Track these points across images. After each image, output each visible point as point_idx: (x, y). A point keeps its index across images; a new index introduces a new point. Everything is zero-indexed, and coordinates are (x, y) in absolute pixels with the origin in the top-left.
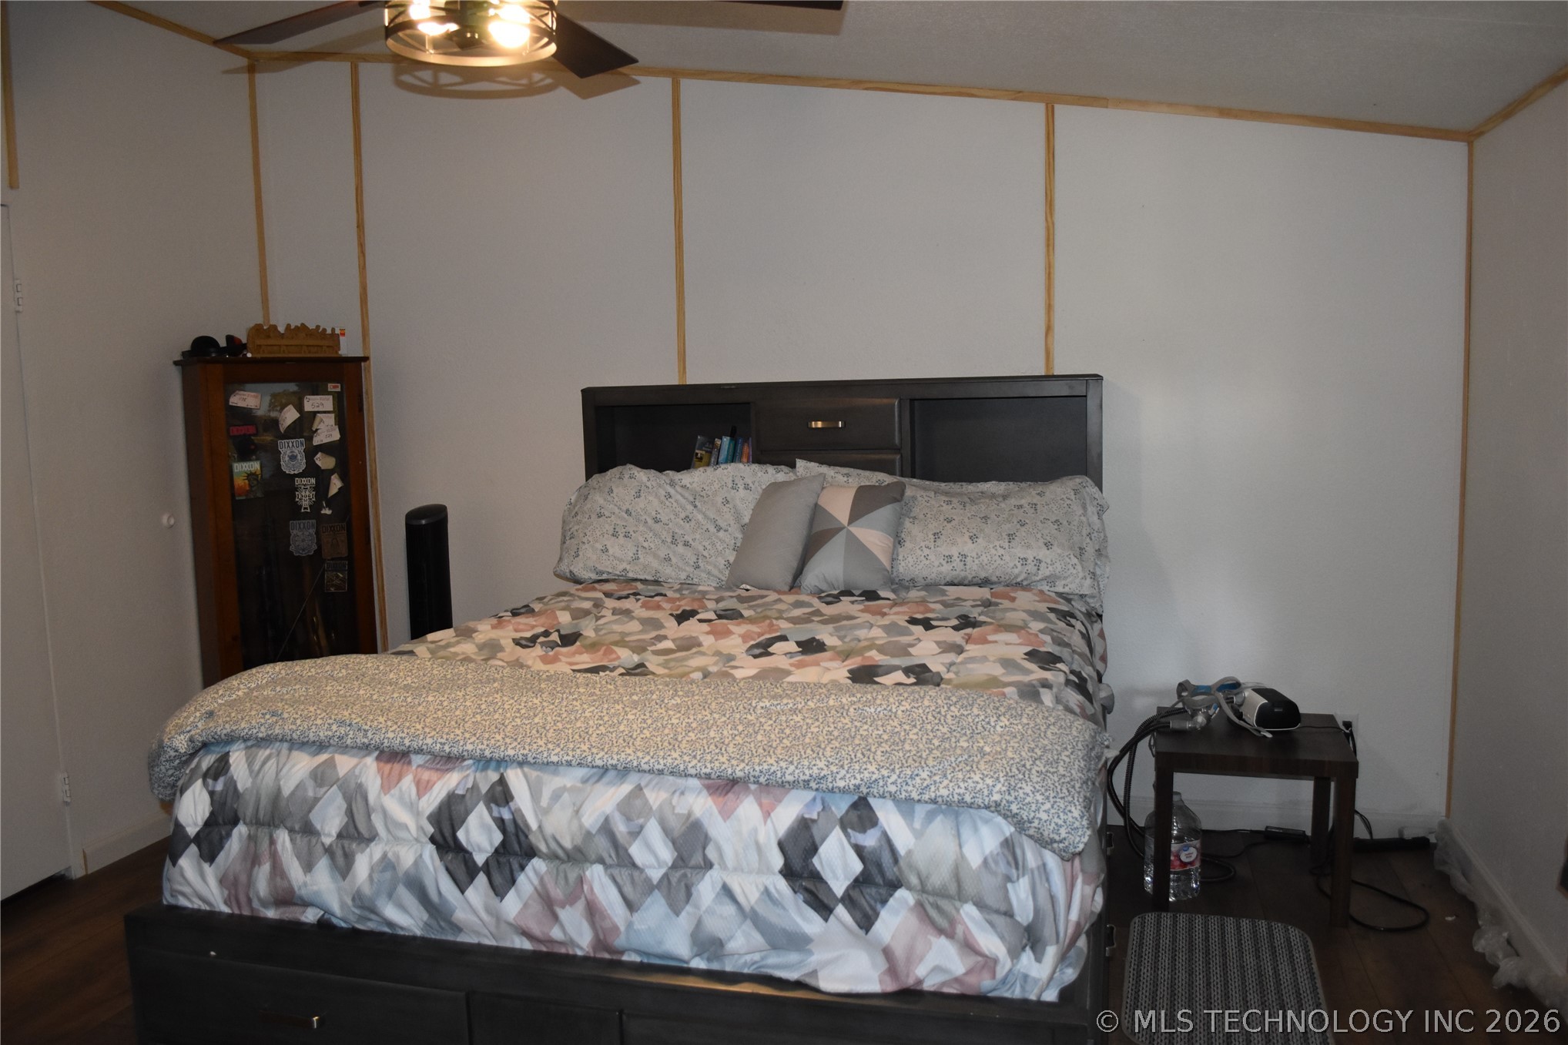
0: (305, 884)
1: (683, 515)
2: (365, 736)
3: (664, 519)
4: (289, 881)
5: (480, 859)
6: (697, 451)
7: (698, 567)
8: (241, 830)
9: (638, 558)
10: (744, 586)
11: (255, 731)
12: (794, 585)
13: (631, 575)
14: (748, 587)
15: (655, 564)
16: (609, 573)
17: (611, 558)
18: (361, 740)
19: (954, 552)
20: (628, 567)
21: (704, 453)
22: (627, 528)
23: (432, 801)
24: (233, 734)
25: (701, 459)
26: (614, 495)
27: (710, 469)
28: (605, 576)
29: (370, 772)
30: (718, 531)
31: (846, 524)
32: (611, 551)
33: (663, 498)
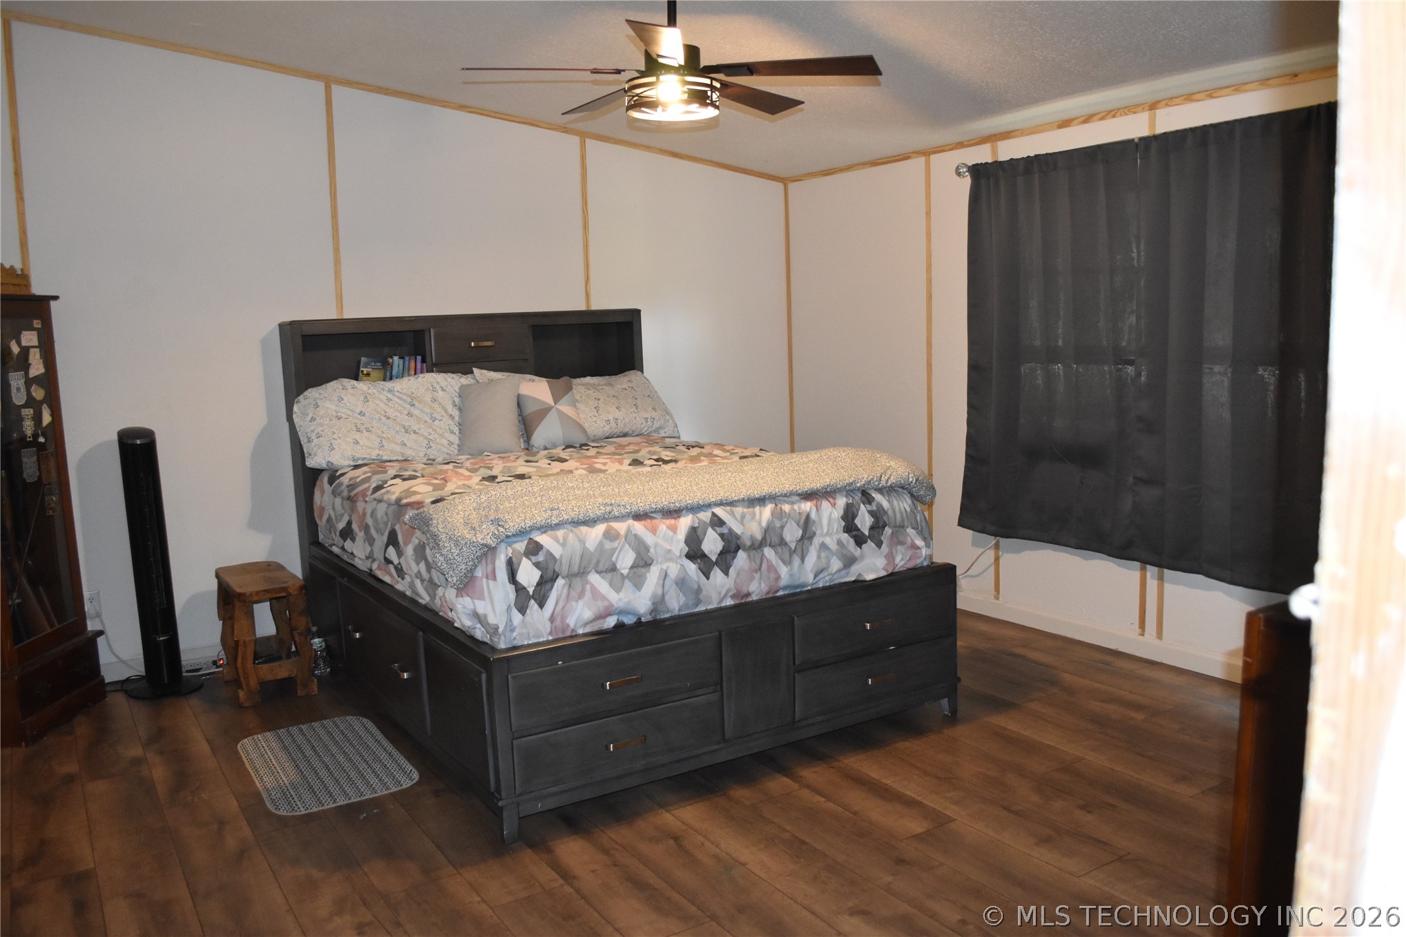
0: (620, 600)
1: (406, 412)
2: (625, 508)
3: (392, 416)
4: (609, 601)
5: (714, 558)
6: (362, 369)
7: (430, 447)
8: (560, 582)
9: (383, 446)
10: (486, 453)
11: (549, 521)
12: (528, 448)
13: (385, 458)
14: (489, 454)
15: (398, 448)
16: (364, 459)
17: (364, 448)
18: (623, 511)
19: (611, 417)
20: (381, 453)
21: (370, 370)
22: (365, 425)
23: (682, 534)
24: (535, 525)
25: (368, 374)
26: (345, 401)
27: (412, 378)
28: (360, 462)
29: (639, 527)
30: (434, 421)
31: (553, 404)
32: (361, 443)
33: (387, 402)
